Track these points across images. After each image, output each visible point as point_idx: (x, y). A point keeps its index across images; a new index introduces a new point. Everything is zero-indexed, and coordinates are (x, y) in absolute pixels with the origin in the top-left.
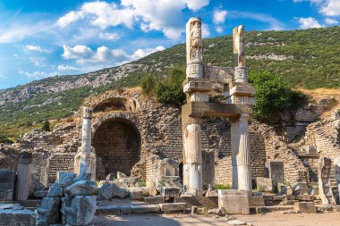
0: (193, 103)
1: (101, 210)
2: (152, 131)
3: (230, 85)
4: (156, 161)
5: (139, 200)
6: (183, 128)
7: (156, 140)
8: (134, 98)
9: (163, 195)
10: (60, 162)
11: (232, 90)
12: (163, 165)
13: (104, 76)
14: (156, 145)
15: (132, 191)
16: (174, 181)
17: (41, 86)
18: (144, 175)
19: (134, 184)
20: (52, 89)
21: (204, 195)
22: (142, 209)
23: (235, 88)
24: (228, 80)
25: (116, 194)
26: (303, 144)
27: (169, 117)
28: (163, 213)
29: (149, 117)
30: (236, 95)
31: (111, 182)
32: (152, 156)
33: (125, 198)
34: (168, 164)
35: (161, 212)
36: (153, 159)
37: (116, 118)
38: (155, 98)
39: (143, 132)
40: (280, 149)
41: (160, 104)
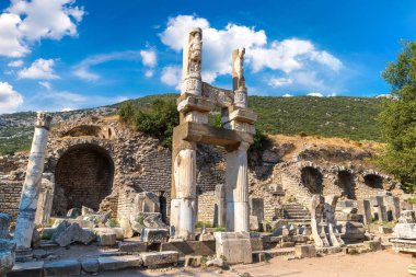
0: (189, 123)
1: (48, 269)
2: (128, 161)
3: (231, 109)
4: (131, 195)
5: (110, 247)
6: (174, 154)
7: (132, 171)
8: (109, 126)
9: (146, 239)
10: (6, 192)
11: (233, 115)
12: (141, 199)
13: (79, 116)
14: (131, 176)
15: (100, 234)
16: (156, 219)
17: (12, 120)
18: (115, 210)
19: (104, 222)
20: (24, 123)
21: (197, 238)
22: (116, 264)
23: (237, 112)
24: (227, 104)
25: (76, 239)
26: (270, 182)
27: (148, 148)
28: (147, 267)
29: (125, 146)
30: (238, 120)
31: (71, 221)
32: (126, 188)
33: (90, 243)
34: (147, 199)
35: (143, 266)
36: (128, 192)
37: (87, 143)
38: (134, 127)
39: (117, 162)
40: (255, 186)
41: (138, 133)
